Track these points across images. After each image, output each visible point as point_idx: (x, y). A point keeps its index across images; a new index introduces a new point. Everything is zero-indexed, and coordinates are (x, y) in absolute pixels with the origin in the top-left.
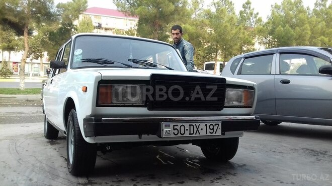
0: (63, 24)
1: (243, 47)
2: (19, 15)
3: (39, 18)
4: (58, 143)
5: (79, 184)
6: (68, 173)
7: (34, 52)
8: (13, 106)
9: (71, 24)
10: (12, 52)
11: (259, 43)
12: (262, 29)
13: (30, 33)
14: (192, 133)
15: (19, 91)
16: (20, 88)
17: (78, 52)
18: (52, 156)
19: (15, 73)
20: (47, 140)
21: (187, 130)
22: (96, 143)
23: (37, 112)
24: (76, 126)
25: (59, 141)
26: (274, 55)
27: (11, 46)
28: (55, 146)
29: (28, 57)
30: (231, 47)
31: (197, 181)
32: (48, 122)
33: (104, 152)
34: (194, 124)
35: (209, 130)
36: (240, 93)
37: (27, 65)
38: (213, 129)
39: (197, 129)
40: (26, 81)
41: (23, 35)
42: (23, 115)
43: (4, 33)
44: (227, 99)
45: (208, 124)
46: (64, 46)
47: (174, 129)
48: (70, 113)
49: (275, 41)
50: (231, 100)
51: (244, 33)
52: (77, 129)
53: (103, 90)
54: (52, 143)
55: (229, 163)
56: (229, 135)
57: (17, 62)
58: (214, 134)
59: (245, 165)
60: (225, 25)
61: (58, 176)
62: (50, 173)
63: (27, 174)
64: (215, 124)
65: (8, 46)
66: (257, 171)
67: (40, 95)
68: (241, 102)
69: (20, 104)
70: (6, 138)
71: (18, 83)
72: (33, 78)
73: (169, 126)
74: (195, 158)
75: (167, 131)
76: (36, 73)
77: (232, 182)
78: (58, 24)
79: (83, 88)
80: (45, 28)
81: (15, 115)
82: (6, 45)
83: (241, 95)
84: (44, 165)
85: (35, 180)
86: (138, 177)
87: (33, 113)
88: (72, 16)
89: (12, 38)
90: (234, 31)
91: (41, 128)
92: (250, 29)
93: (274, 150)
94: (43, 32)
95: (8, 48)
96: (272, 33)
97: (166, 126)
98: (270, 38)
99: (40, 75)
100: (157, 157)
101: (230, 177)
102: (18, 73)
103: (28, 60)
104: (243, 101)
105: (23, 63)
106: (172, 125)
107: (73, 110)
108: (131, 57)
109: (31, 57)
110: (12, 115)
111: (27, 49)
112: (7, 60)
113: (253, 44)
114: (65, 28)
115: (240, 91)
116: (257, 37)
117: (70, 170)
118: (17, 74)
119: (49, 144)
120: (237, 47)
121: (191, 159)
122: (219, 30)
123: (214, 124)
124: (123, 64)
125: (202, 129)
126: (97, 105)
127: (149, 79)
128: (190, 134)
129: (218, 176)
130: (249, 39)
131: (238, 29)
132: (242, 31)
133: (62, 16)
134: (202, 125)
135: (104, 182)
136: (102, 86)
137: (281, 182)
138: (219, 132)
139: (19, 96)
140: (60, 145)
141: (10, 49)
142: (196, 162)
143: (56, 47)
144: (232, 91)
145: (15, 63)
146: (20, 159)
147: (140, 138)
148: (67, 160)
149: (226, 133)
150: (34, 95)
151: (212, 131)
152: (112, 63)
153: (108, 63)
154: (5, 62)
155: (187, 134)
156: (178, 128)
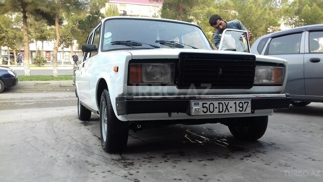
0: (91, 13)
1: (269, 29)
2: (50, 5)
3: (68, 7)
4: (91, 124)
5: (113, 159)
6: (102, 150)
7: (65, 41)
8: (47, 91)
9: (98, 13)
10: (45, 42)
11: (285, 24)
12: (288, 9)
13: (60, 23)
14: (221, 110)
15: (52, 78)
16: (54, 75)
17: (108, 35)
18: (86, 136)
19: (47, 61)
20: (81, 121)
21: (216, 108)
22: (128, 121)
23: (70, 97)
24: (109, 105)
25: (91, 122)
26: (303, 33)
27: (43, 36)
28: (88, 127)
29: (59, 46)
30: (256, 28)
31: (226, 158)
32: (81, 104)
33: (136, 130)
34: (223, 102)
35: (238, 108)
36: (270, 70)
37: (58, 54)
38: (242, 107)
39: (227, 107)
40: (59, 68)
41: (54, 24)
42: (57, 99)
43: (36, 23)
44: (257, 77)
45: (238, 102)
46: (94, 31)
47: (203, 107)
48: (103, 93)
49: (302, 21)
50: (260, 78)
51: (269, 14)
52: (109, 108)
53: (133, 70)
54: (85, 124)
55: (258, 142)
56: (259, 113)
57: (50, 51)
58: (243, 112)
59: (274, 144)
60: (249, 6)
61: (93, 153)
62: (85, 150)
63: (64, 151)
64: (245, 102)
65: (41, 36)
66: (288, 149)
67: (72, 81)
68: (271, 80)
69: (54, 89)
70: (44, 120)
71: (52, 70)
72: (65, 65)
73: (198, 104)
74: (223, 137)
75: (196, 109)
76: (67, 61)
77: (262, 160)
78: (87, 13)
79: (115, 68)
80: (74, 17)
81: (50, 100)
82: (39, 35)
83: (271, 73)
84: (80, 143)
85: (72, 156)
86: (168, 154)
87: (66, 98)
88: (99, 4)
89: (44, 28)
90: (259, 12)
91: (75, 111)
92: (276, 10)
93: (304, 130)
94: (72, 21)
95: (41, 38)
96: (298, 13)
97: (195, 104)
98: (296, 18)
99: (71, 63)
100: (186, 136)
101: (260, 155)
102: (51, 61)
103: (60, 49)
104: (273, 78)
105: (55, 51)
106: (201, 103)
107: (105, 90)
108: (158, 39)
109: (62, 46)
110: (47, 100)
111: (58, 38)
112: (41, 49)
113: (279, 25)
114: (93, 16)
115: (270, 68)
116: (283, 17)
117: (104, 147)
118: (50, 63)
119: (83, 125)
120: (263, 28)
121: (219, 138)
122: (244, 12)
123: (243, 102)
124: (151, 45)
125: (231, 107)
126: (129, 84)
127: (177, 58)
128: (219, 112)
129: (247, 154)
130: (275, 20)
131: (263, 10)
132: (268, 11)
133: (90, 5)
134: (232, 103)
135: (136, 158)
136: (132, 66)
137: (313, 160)
138: (249, 110)
139: (53, 83)
140: (93, 126)
141: (43, 38)
142: (225, 141)
143: (85, 35)
144: (262, 68)
145: (47, 52)
146: (57, 138)
147: (170, 116)
148: (101, 139)
149: (255, 111)
150: (67, 81)
151: (241, 109)
152: (140, 45)
153: (136, 45)
154: (39, 51)
155: (216, 112)
156: (207, 106)
